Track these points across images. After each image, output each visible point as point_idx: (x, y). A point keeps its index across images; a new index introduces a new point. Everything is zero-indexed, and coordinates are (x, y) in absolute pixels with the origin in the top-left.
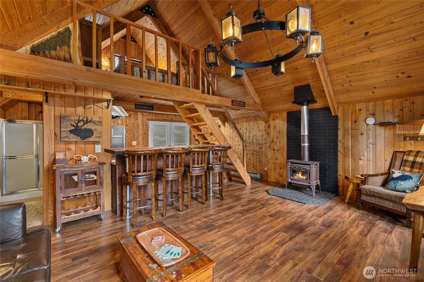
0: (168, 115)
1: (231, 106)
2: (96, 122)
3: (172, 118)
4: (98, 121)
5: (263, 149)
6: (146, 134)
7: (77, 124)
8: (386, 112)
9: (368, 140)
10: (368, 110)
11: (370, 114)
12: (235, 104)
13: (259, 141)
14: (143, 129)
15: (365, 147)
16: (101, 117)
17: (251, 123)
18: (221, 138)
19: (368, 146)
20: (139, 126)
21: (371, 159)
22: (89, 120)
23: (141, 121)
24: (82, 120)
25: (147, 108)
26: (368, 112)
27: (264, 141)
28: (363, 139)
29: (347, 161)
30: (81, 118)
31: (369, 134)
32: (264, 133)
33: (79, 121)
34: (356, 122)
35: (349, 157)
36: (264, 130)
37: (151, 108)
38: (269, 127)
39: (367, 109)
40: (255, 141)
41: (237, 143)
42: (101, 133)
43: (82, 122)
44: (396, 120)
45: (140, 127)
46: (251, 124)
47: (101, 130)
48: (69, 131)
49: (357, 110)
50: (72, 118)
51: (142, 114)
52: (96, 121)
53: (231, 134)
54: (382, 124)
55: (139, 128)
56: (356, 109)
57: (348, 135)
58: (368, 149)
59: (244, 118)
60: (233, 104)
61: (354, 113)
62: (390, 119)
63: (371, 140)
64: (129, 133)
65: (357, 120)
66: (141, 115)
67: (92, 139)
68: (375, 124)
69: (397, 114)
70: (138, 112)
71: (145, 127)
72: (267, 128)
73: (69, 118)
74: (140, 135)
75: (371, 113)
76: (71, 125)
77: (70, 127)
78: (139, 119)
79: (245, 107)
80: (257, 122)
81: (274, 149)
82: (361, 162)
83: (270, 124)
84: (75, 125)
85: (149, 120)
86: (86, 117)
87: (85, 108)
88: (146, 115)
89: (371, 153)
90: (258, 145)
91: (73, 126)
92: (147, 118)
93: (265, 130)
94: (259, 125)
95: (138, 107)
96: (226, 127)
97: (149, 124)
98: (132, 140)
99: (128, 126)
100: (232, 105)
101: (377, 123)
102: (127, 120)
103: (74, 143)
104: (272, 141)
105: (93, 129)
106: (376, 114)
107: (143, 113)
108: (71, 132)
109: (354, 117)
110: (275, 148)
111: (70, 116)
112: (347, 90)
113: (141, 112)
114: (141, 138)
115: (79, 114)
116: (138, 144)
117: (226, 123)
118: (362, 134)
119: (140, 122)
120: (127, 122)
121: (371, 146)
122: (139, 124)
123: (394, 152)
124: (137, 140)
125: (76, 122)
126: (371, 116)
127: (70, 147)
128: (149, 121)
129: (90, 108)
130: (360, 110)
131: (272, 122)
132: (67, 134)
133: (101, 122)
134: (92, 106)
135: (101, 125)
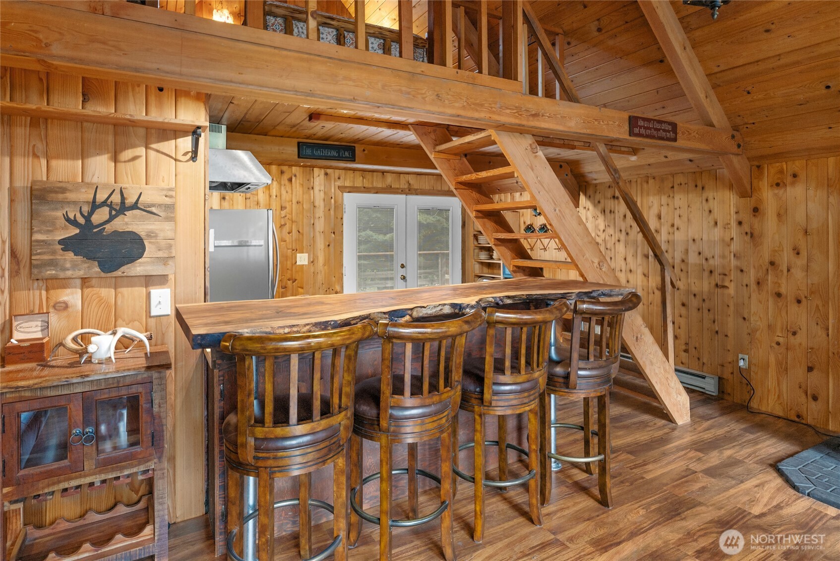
0: (400, 173)
1: (627, 137)
2: (154, 210)
3: (411, 182)
4: (160, 205)
5: (732, 291)
6: (336, 231)
7: (88, 218)
12: (643, 131)
13: (711, 262)
14: (327, 217)
16: (170, 190)
17: (677, 197)
18: (587, 255)
20: (317, 210)
22: (131, 200)
23: (322, 194)
24: (104, 203)
25: (334, 153)
27: (734, 263)
30: (101, 197)
32: (734, 231)
33: (95, 206)
36: (734, 224)
37: (347, 154)
38: (756, 210)
40: (693, 258)
41: (623, 263)
42: (170, 247)
43: (106, 210)
45: (320, 212)
46: (680, 200)
47: (170, 234)
48: (61, 242)
50: (71, 196)
51: (326, 174)
52: (153, 205)
53: (600, 233)
55: (317, 216)
59: (651, 181)
60: (636, 130)
64: (286, 229)
66: (322, 176)
67: (139, 268)
70: (313, 167)
71: (332, 212)
72: (746, 216)
73: (60, 196)
74: (317, 234)
76: (68, 220)
77: (65, 228)
78: (317, 189)
79: (675, 140)
80: (705, 196)
81: (779, 295)
83: (760, 201)
84: (81, 220)
85: (343, 189)
86: (118, 191)
87: (115, 160)
88: (337, 176)
90: (706, 274)
91: (74, 223)
92: (339, 183)
93: (740, 223)
94: (714, 205)
95: (309, 152)
96: (581, 209)
97: (345, 202)
98: (295, 251)
99: (285, 208)
100: (631, 133)
102: (284, 192)
103: (78, 282)
104: (772, 263)
105: (143, 234)
107: (329, 171)
108: (67, 244)
110: (783, 290)
111: (63, 190)
113: (320, 168)
114: (320, 244)
115: (95, 180)
116: (312, 262)
117: (582, 198)
119: (318, 195)
120: (283, 197)
122: (317, 204)
124: (311, 249)
125: (86, 209)
127: (65, 298)
128: (345, 195)
129: (135, 158)
131: (768, 197)
132: (54, 252)
133: (170, 208)
134: (141, 151)
135: (171, 219)
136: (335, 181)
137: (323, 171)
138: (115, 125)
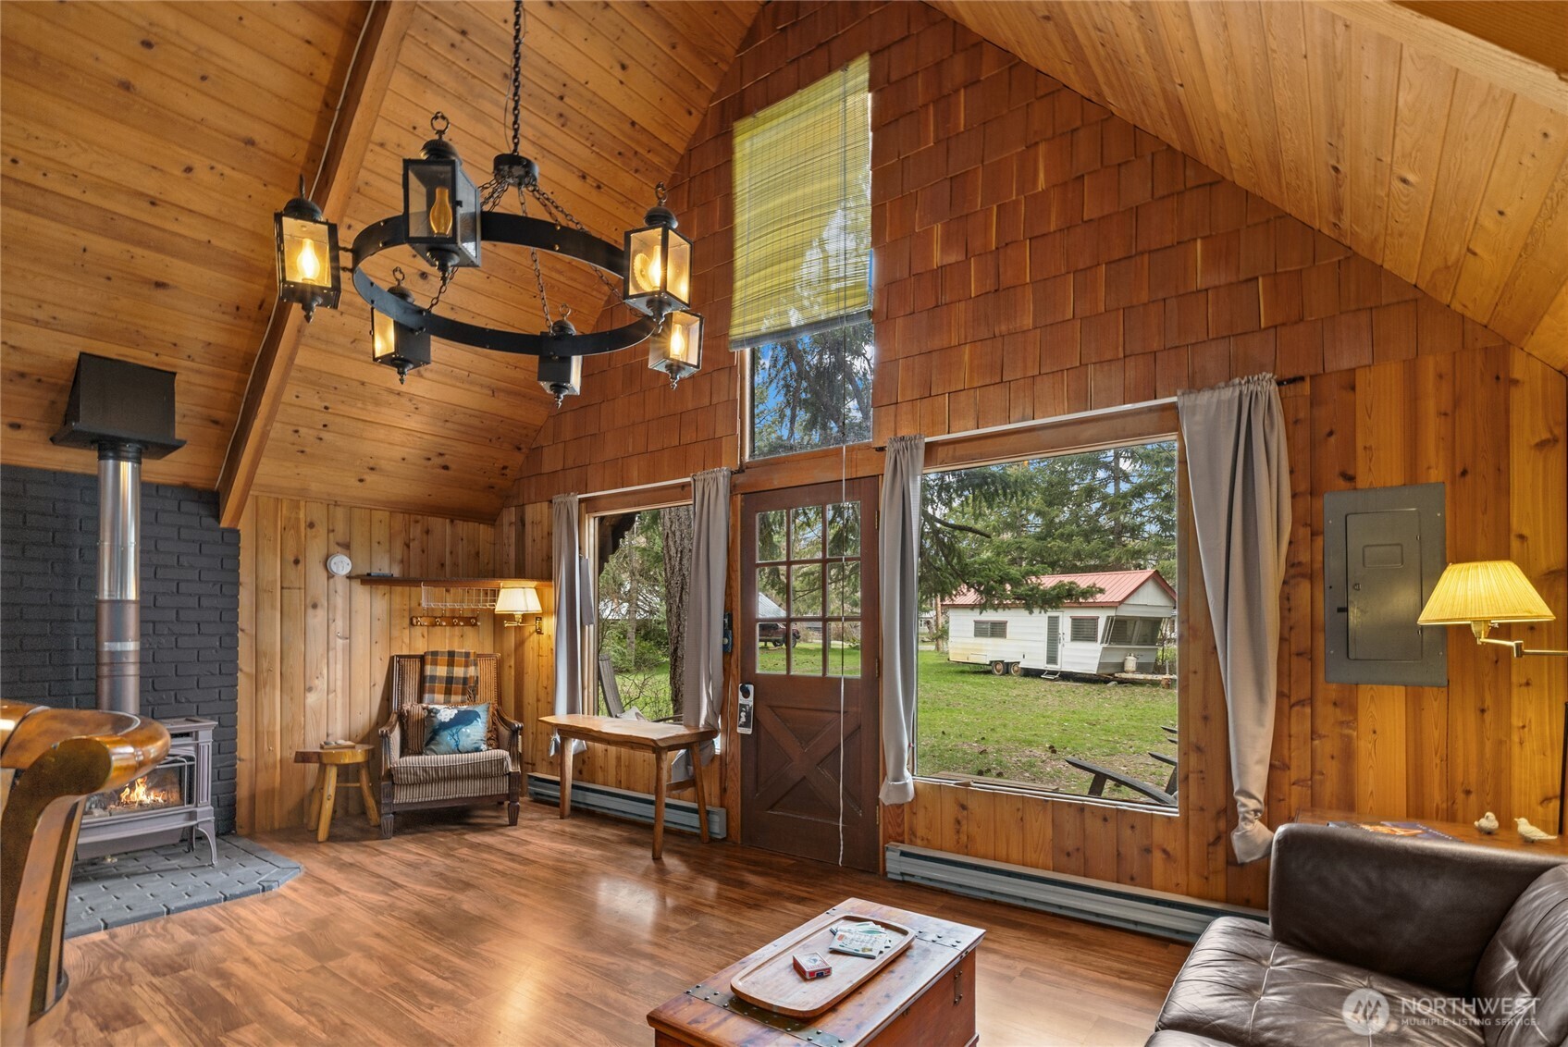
8: (375, 545)
9: (332, 628)
10: (333, 531)
11: (338, 544)
15: (321, 648)
19: (332, 644)
21: (339, 683)
26: (331, 535)
28: (317, 619)
29: (266, 702)
31: (335, 607)
34: (297, 562)
35: (274, 687)
39: (331, 528)
44: (396, 572)
49: (303, 526)
54: (369, 580)
56: (298, 520)
57: (273, 607)
58: (331, 653)
61: (292, 532)
62: (383, 566)
63: (339, 625)
65: (301, 558)
68: (349, 577)
69: (399, 557)
75: (341, 541)
82: (312, 699)
89: (339, 666)
101: (353, 575)
106: (354, 546)
109: (291, 544)
112: (301, 449)
118: (315, 606)
121: (340, 642)
123: (392, 658)
126: (339, 549)
130: (311, 525)
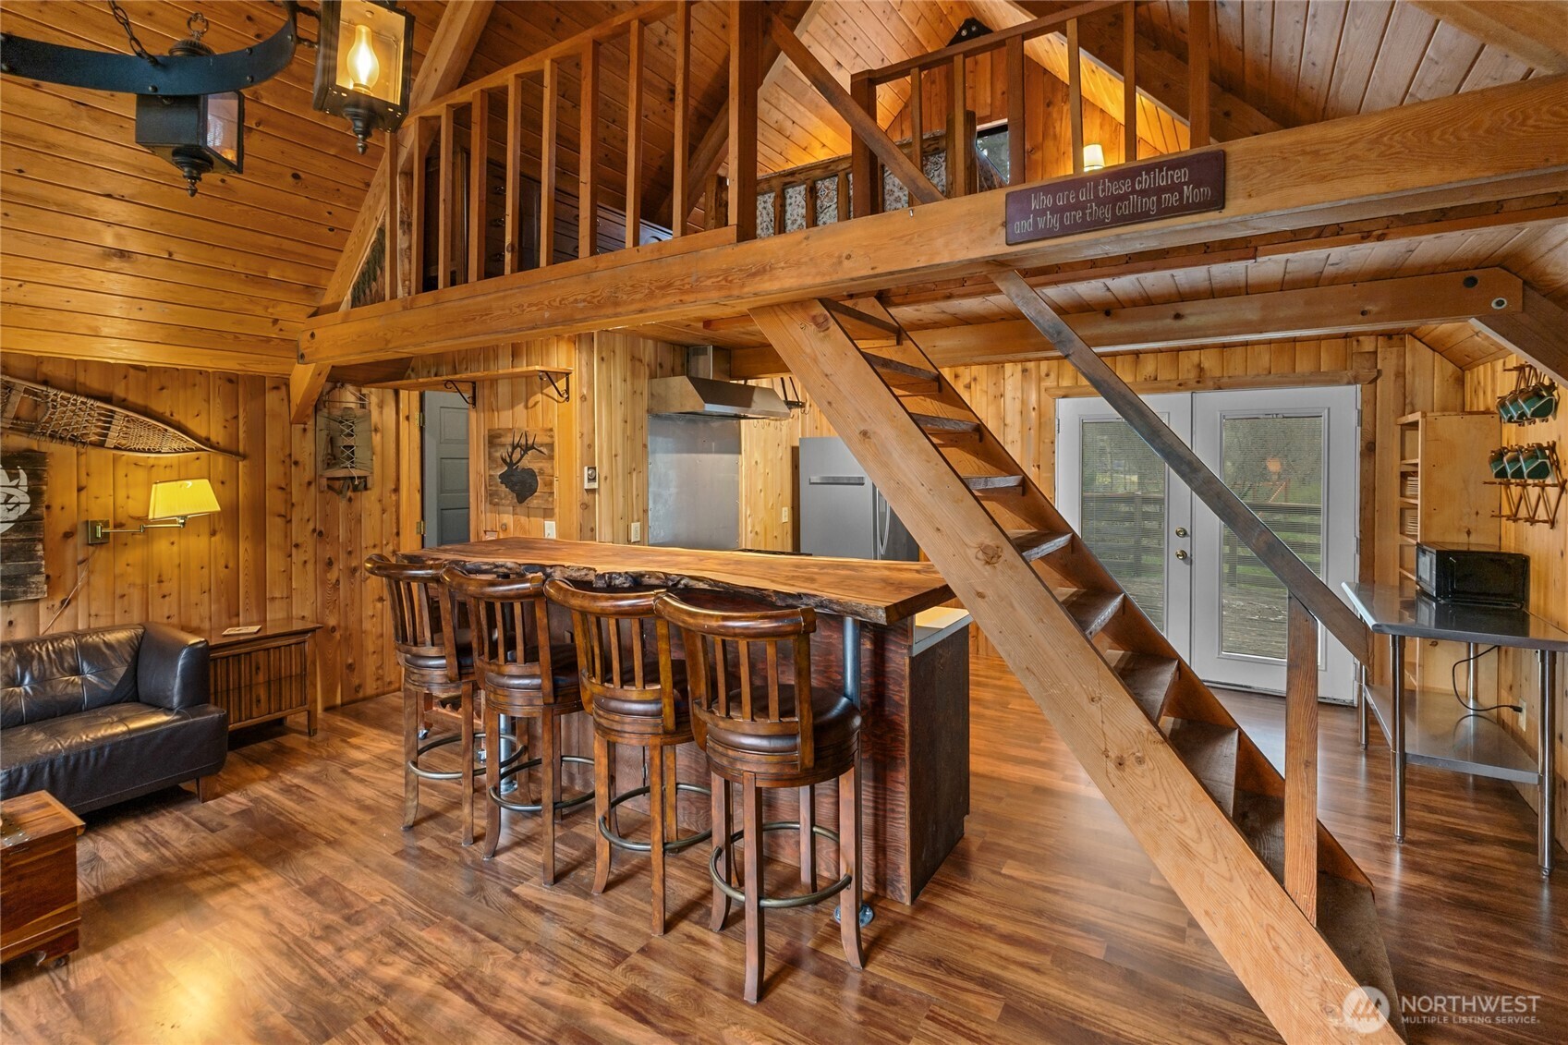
0: (1179, 350)
6: (1042, 463)
7: (510, 457)
12: (1048, 220)
14: (1026, 440)
16: (551, 430)
20: (1007, 430)
23: (1015, 404)
24: (518, 445)
33: (514, 448)
42: (551, 483)
43: (519, 449)
45: (1014, 433)
47: (550, 471)
48: (501, 476)
50: (503, 440)
51: (1024, 371)
55: (1010, 439)
60: (1023, 226)
66: (1018, 375)
67: (534, 502)
71: (1035, 432)
73: (500, 440)
76: (502, 459)
78: (1009, 395)
85: (1055, 392)
87: (527, 407)
88: (1043, 371)
91: (504, 460)
97: (1059, 414)
103: (511, 510)
105: (536, 471)
108: (503, 479)
113: (1016, 362)
115: (516, 425)
119: (1012, 408)
122: (1008, 421)
125: (510, 450)
129: (536, 403)
132: (497, 486)
133: (551, 446)
134: (539, 397)
135: (551, 458)
136: (1040, 380)
137: (1019, 367)
138: (526, 377)
